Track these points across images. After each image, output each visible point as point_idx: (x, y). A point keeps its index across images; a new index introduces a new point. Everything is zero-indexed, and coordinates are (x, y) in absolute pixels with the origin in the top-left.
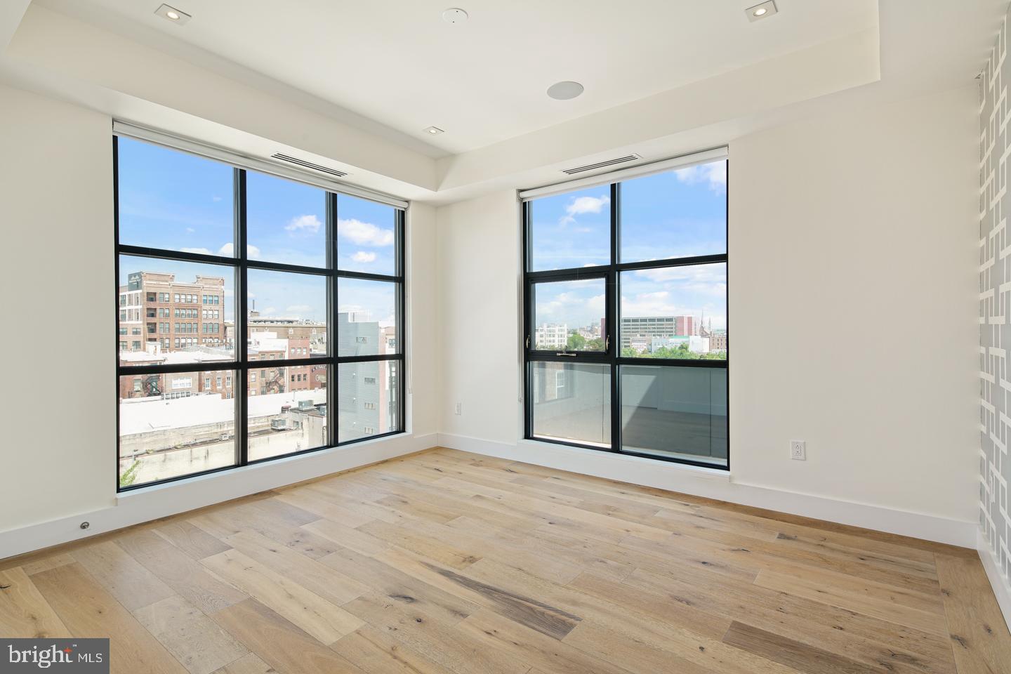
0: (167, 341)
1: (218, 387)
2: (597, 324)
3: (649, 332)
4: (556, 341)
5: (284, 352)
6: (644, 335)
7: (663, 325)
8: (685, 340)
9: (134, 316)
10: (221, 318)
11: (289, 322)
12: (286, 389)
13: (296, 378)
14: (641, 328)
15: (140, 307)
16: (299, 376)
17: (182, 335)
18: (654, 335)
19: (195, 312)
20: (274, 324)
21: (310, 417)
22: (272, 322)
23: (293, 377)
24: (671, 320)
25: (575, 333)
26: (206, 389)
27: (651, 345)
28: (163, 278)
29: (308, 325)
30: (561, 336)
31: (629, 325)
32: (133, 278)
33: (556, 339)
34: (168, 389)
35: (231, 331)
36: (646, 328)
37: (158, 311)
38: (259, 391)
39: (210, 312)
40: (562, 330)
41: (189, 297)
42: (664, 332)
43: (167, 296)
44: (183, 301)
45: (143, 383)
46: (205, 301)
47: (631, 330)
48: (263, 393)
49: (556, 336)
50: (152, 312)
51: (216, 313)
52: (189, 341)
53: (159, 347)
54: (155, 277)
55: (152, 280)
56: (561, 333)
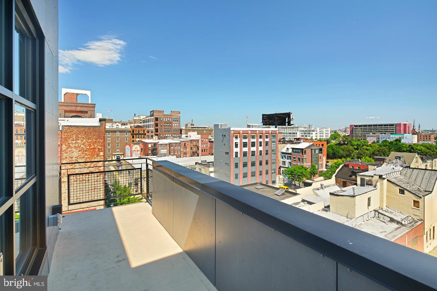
0: (161, 135)
1: (176, 153)
2: (348, 128)
3: (379, 132)
4: (324, 136)
5: (199, 140)
6: (375, 134)
7: (387, 128)
8: (400, 136)
9: (152, 126)
10: (179, 126)
11: (204, 128)
12: (200, 155)
13: (203, 151)
14: (373, 130)
15: (153, 123)
16: (205, 150)
17: (166, 133)
18: (381, 134)
19: (170, 125)
20: (199, 129)
21: (205, 167)
22: (198, 128)
23: (202, 150)
24: (393, 125)
25: (335, 132)
26: (172, 154)
27: (379, 138)
28: (160, 112)
29: (211, 129)
30: (327, 134)
31: (367, 128)
32: (151, 113)
33: (324, 135)
34: (159, 153)
35: (184, 131)
36: (377, 130)
37: (159, 124)
38: (190, 155)
39: (175, 125)
40: (327, 131)
41: (169, 119)
42: (388, 132)
43: (161, 119)
44: (167, 120)
45: (151, 151)
46: (174, 120)
47: (367, 131)
48: (191, 156)
49: (324, 134)
50: (157, 125)
51: (177, 125)
52: (169, 135)
53: (157, 138)
54: (158, 112)
55: (157, 113)
56: (326, 132)
